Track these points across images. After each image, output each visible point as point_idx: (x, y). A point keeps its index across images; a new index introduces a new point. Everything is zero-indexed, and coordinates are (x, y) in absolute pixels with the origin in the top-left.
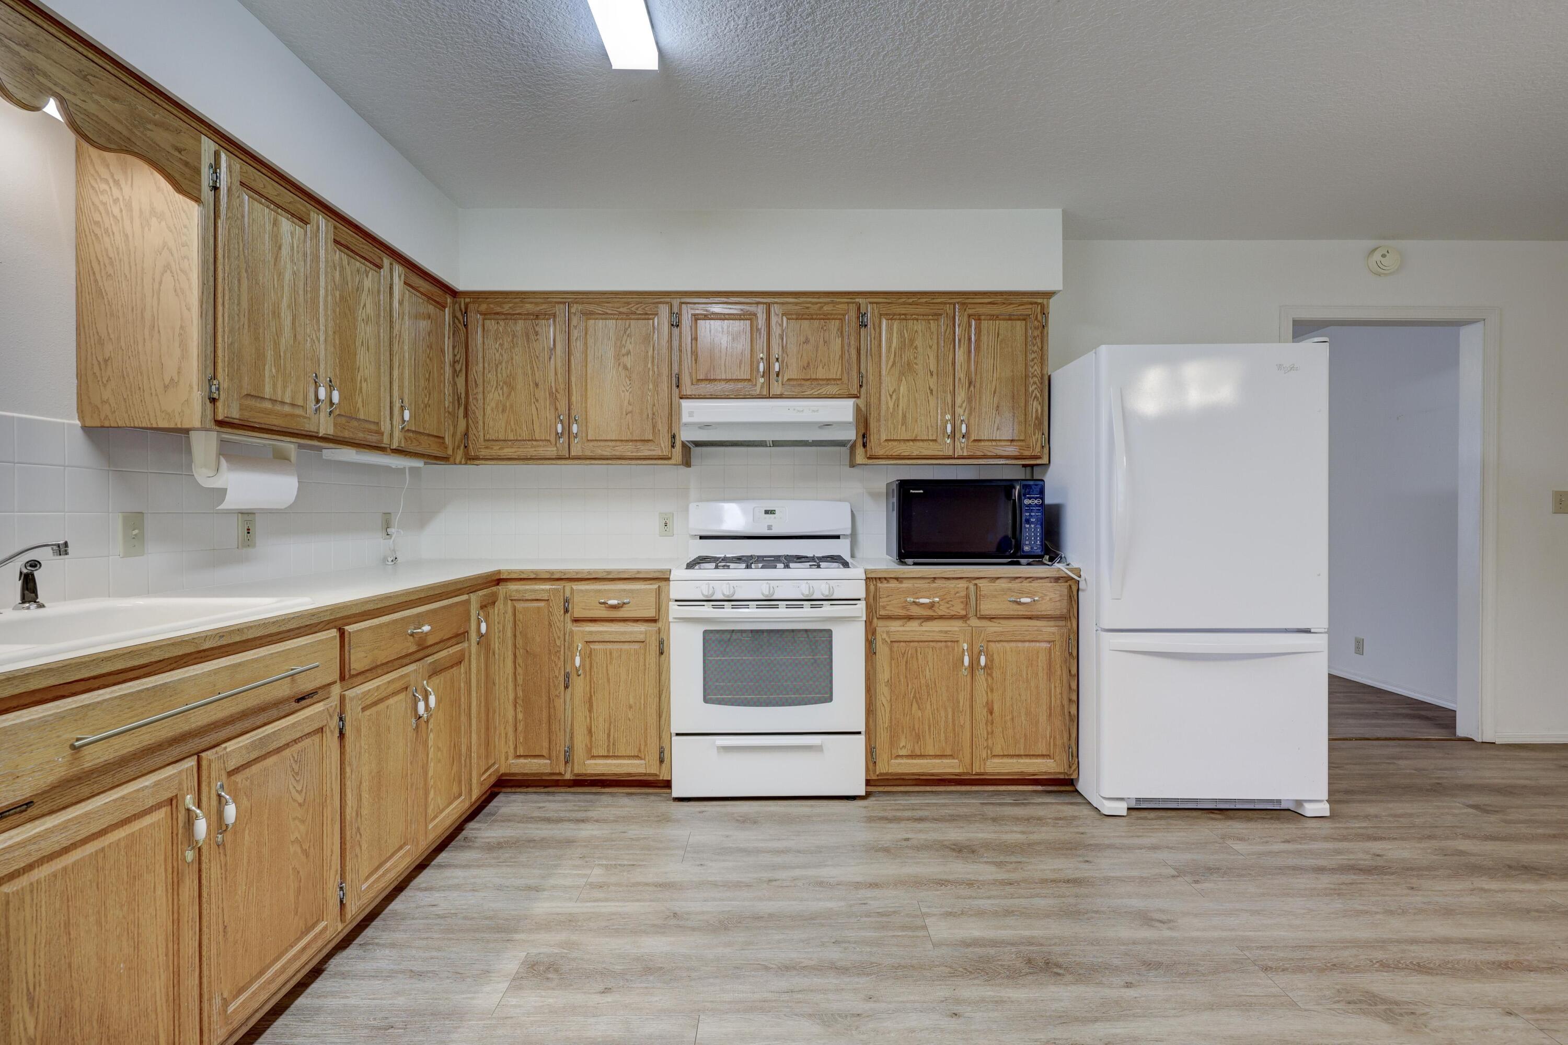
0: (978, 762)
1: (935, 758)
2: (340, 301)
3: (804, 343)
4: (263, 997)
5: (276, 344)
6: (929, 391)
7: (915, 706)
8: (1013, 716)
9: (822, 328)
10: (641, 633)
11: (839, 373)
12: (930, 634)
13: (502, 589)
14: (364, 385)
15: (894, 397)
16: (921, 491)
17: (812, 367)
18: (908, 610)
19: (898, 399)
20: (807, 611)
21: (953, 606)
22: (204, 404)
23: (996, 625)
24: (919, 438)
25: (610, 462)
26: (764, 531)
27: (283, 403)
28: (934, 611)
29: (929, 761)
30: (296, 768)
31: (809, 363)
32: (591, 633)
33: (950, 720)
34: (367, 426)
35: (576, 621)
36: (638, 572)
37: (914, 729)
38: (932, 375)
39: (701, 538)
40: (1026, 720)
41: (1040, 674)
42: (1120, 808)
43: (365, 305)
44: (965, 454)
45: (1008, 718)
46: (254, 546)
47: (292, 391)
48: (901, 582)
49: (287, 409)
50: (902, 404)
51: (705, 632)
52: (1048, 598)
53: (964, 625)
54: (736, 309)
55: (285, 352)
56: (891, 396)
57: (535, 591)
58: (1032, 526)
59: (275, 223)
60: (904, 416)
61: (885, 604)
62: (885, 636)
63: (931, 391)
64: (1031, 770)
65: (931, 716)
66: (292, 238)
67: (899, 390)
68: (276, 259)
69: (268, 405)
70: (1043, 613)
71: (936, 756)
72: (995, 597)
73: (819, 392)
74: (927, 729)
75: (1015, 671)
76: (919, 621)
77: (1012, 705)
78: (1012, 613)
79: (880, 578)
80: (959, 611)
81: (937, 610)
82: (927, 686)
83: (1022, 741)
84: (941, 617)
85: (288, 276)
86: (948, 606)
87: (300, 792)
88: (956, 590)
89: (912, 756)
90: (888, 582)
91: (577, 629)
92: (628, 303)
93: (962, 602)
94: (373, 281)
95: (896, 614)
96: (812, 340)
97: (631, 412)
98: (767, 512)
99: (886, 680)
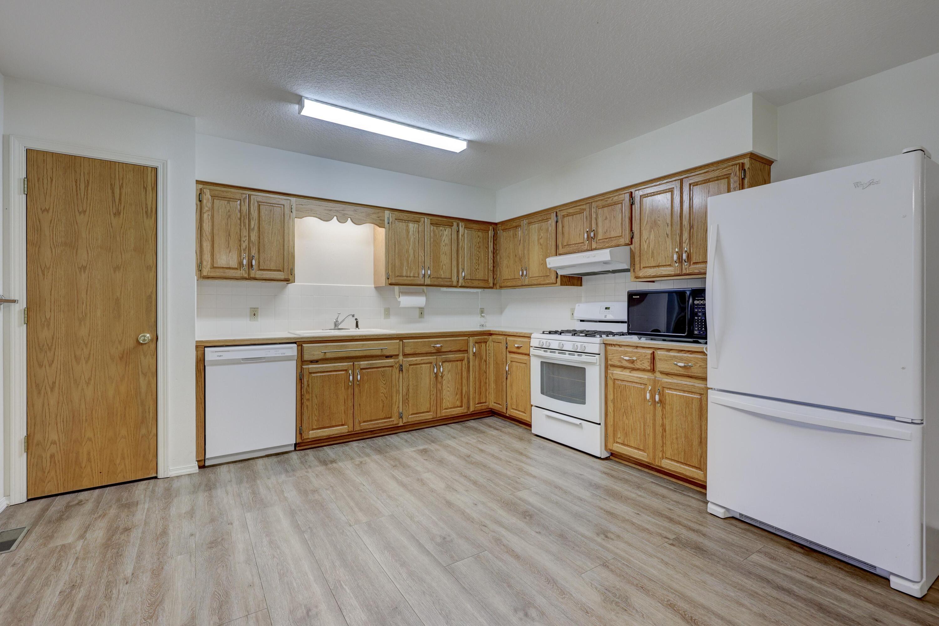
0: (657, 459)
1: (635, 449)
2: (433, 242)
3: (605, 220)
4: (371, 427)
5: (408, 260)
6: (666, 236)
7: (625, 417)
8: (677, 436)
9: (613, 210)
10: (526, 360)
11: (621, 232)
12: (632, 378)
13: (491, 338)
14: (444, 267)
15: (647, 242)
16: (638, 297)
17: (608, 231)
18: (622, 363)
19: (649, 243)
20: (576, 357)
21: (644, 363)
22: (386, 280)
23: (670, 378)
24: (660, 265)
25: (537, 286)
26: (603, 318)
27: (410, 277)
28: (634, 365)
29: (632, 450)
30: (383, 374)
31: (607, 230)
32: (514, 358)
33: (642, 429)
34: (446, 280)
35: (510, 352)
36: (525, 334)
37: (624, 429)
38: (668, 226)
39: (581, 321)
40: (685, 441)
41: (694, 414)
42: (720, 512)
43: (444, 240)
44: (688, 272)
45: (675, 437)
46: (424, 318)
47: (413, 273)
48: (621, 347)
49: (412, 278)
50: (652, 246)
51: (541, 362)
52: (698, 365)
53: (652, 376)
54: (578, 209)
55: (411, 262)
56: (646, 242)
57: (498, 339)
58: (700, 318)
59: (407, 226)
60: (653, 253)
61: (611, 358)
62: (611, 375)
63: (668, 235)
64: (688, 474)
65: (633, 424)
66: (413, 228)
67: (650, 237)
68: (407, 236)
69: (405, 278)
70: (695, 374)
71: (636, 448)
72: (666, 360)
73: (612, 244)
74: (631, 431)
75: (678, 408)
76: (630, 370)
77: (677, 430)
78: (676, 372)
79: (611, 344)
80: (647, 366)
81: (635, 365)
82: (631, 407)
83: (683, 453)
84: (638, 369)
85: (412, 239)
86: (641, 363)
87: (384, 381)
88: (646, 354)
89: (623, 444)
90: (615, 347)
91: (510, 356)
92: (542, 216)
93: (648, 362)
94: (448, 232)
95: (616, 364)
96: (608, 217)
97: (542, 264)
98: (606, 308)
99: (611, 399)
